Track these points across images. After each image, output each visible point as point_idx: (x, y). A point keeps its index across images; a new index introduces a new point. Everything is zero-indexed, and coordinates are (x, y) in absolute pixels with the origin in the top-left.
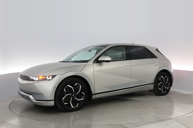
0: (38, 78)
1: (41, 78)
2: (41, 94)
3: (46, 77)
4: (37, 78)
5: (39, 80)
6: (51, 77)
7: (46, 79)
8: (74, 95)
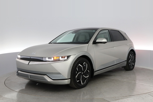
0: (54, 59)
1: (55, 58)
2: (59, 73)
3: (59, 58)
4: (52, 58)
5: (55, 61)
6: (66, 57)
7: (59, 60)
8: (82, 73)
